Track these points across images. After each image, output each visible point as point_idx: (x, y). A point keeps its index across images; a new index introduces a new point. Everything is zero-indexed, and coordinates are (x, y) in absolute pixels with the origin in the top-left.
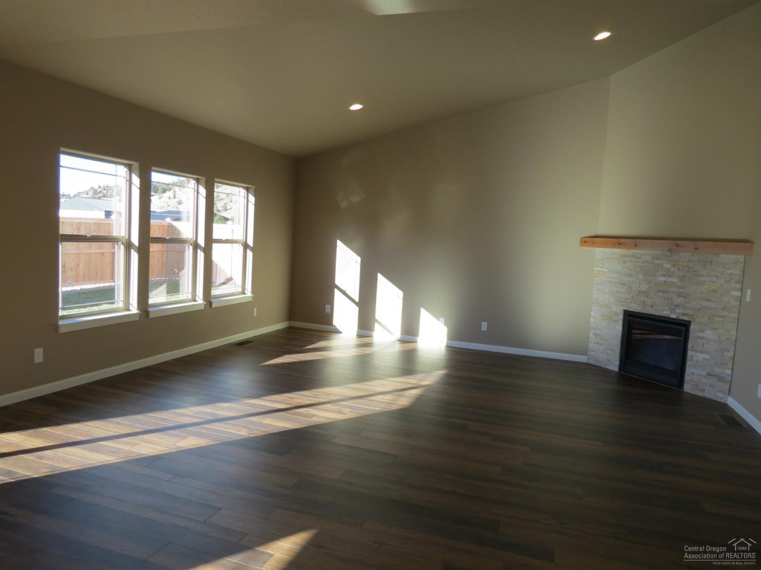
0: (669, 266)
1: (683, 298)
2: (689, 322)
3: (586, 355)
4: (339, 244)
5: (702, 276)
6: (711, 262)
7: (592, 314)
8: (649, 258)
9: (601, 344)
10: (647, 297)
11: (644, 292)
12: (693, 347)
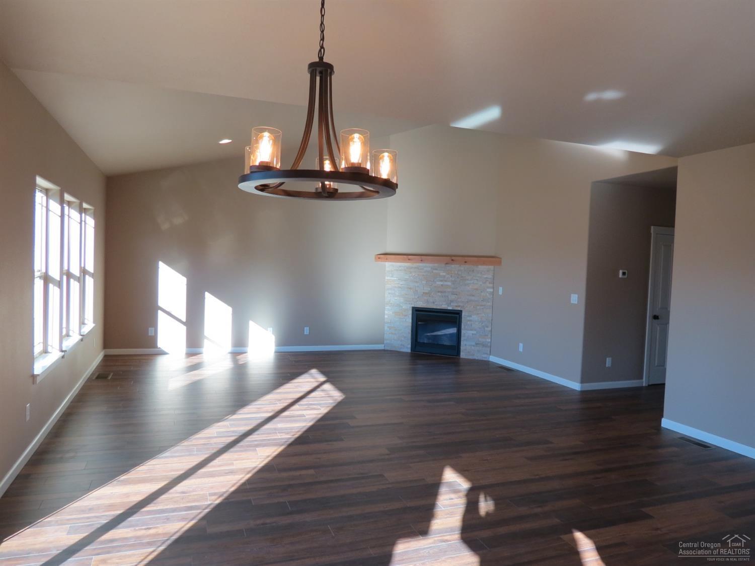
0: (444, 274)
1: (455, 295)
2: (461, 311)
3: (383, 343)
4: (161, 264)
5: (468, 280)
6: (473, 271)
7: (386, 312)
8: (429, 269)
9: (395, 334)
10: (430, 296)
11: (426, 293)
12: (465, 327)
